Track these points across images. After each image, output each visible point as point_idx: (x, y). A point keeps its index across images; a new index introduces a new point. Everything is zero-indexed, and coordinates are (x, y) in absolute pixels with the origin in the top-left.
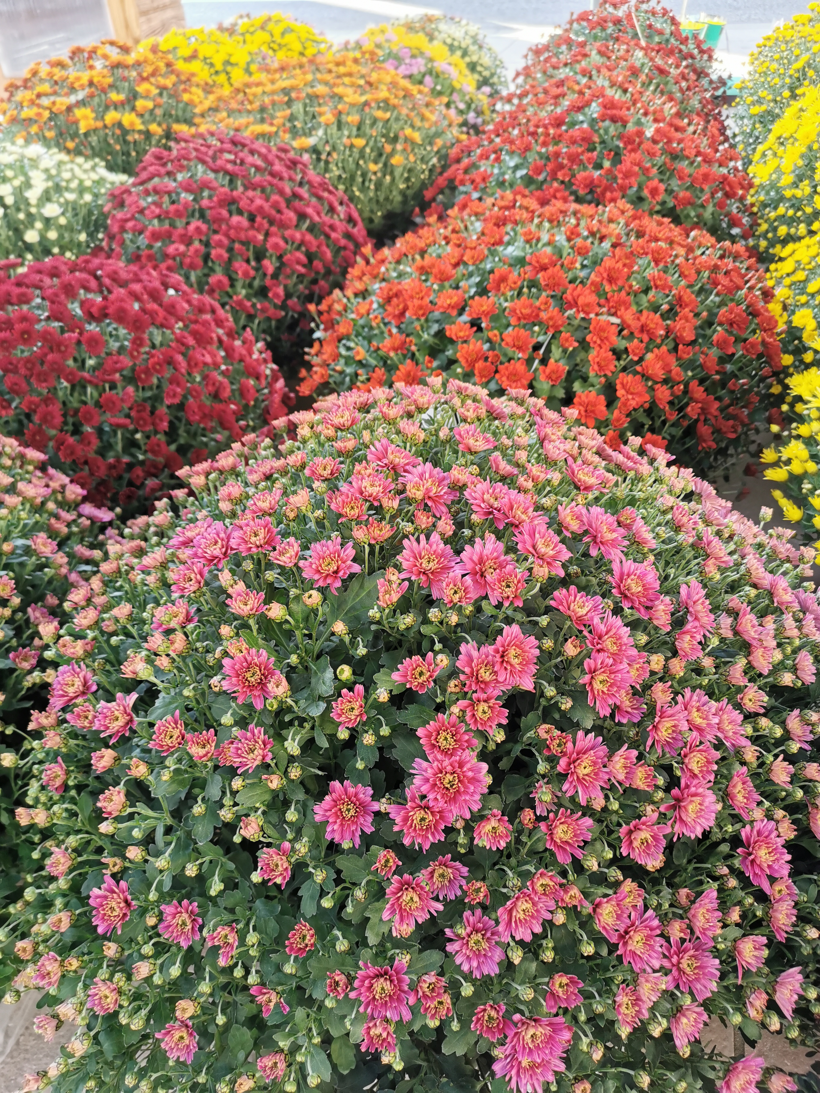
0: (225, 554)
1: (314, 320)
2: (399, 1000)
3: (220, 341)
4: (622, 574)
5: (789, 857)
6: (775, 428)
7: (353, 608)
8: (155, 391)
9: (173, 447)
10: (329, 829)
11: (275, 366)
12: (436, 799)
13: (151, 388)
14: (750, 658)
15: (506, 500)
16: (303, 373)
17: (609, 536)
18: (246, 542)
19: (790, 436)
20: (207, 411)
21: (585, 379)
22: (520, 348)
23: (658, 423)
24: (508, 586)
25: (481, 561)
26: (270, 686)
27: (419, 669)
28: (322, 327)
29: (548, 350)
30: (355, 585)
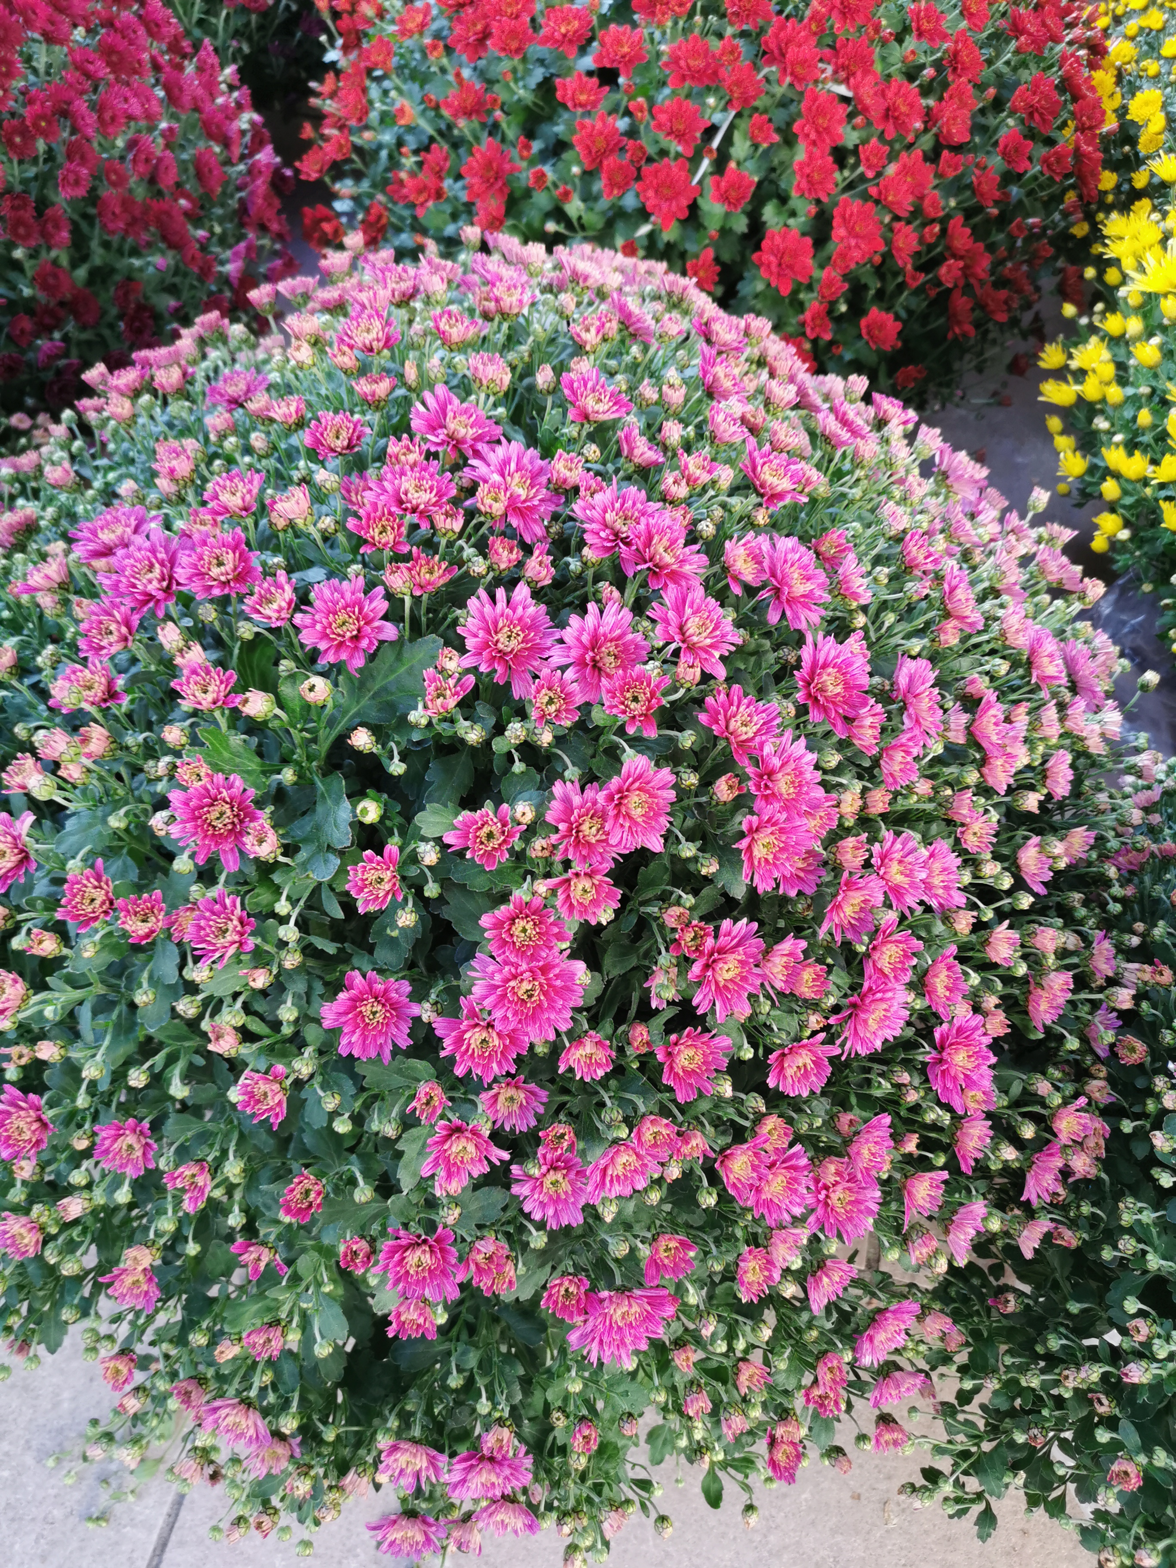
0: (167, 590)
1: (326, 30)
2: (444, 1273)
3: (157, 67)
4: (814, 664)
5: (993, 1060)
6: (1069, 310)
7: (384, 689)
8: (42, 167)
9: (81, 273)
10: (344, 1042)
11: (256, 117)
12: (505, 1018)
13: (35, 161)
14: (985, 770)
15: (642, 527)
16: (308, 131)
17: (800, 588)
18: (201, 575)
20: (137, 213)
21: (783, 200)
22: (680, 137)
23: (891, 287)
24: (635, 699)
25: (595, 642)
26: (249, 840)
27: (486, 829)
28: (340, 42)
29: (728, 140)
30: (388, 655)
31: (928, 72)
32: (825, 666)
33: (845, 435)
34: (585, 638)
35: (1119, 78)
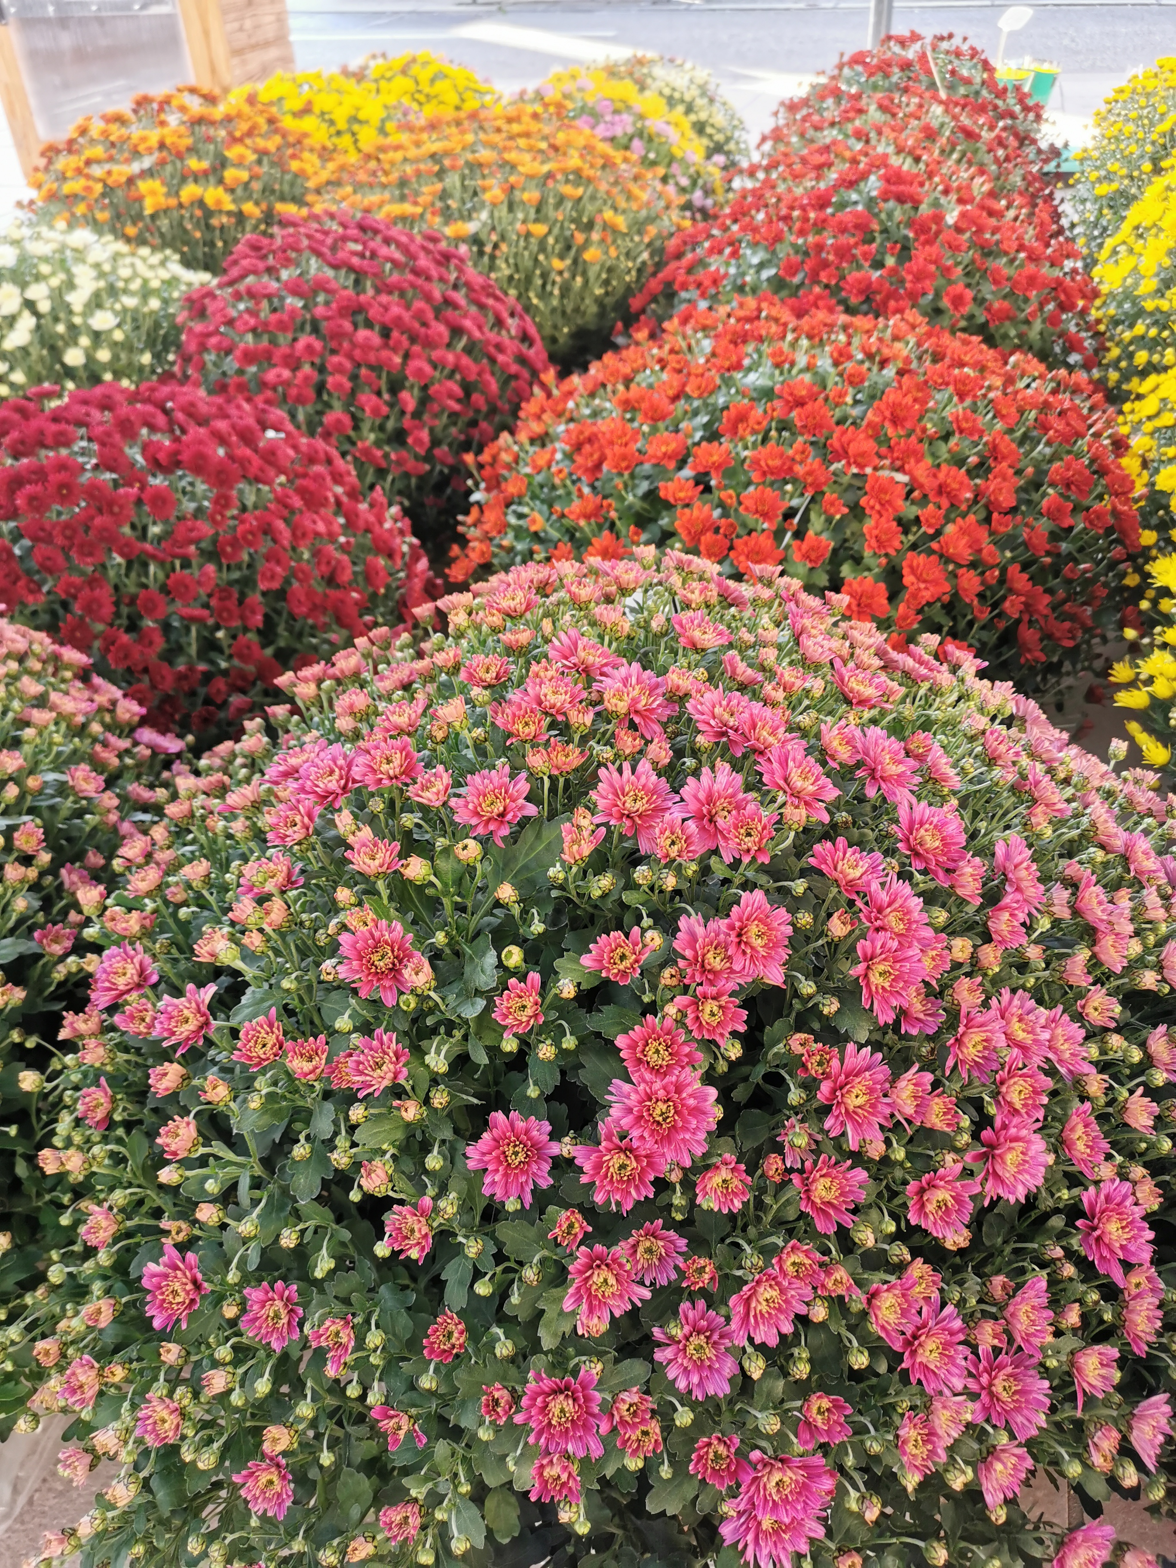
0: (344, 788)
1: (471, 475)
2: (586, 1427)
3: (338, 503)
4: (912, 823)
5: (1150, 1235)
6: (1130, 633)
7: (525, 867)
8: (246, 572)
9: (269, 651)
10: (487, 1180)
11: (415, 541)
12: (642, 1137)
13: (239, 567)
14: (1096, 949)
15: (746, 715)
16: (455, 550)
17: (894, 770)
18: (374, 771)
19: (1152, 645)
20: (318, 601)
21: (857, 560)
22: (765, 516)
23: (962, 624)
24: (749, 835)
25: (710, 799)
26: (407, 973)
27: (620, 951)
28: (483, 485)
29: (805, 519)
30: (529, 834)
31: (973, 460)
32: (922, 824)
33: (923, 671)
34: (702, 795)
35: (1145, 464)
